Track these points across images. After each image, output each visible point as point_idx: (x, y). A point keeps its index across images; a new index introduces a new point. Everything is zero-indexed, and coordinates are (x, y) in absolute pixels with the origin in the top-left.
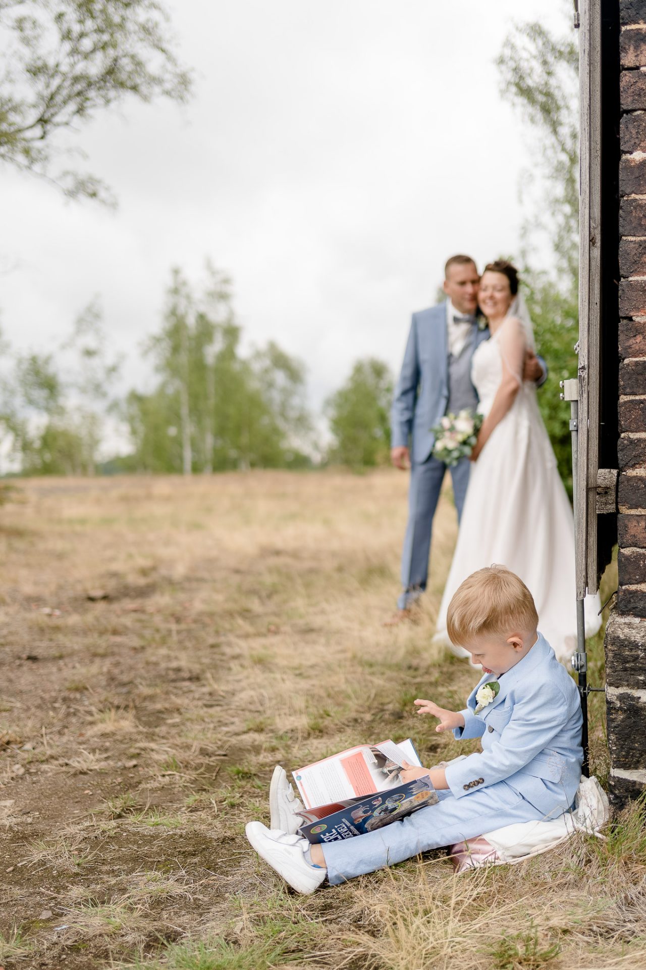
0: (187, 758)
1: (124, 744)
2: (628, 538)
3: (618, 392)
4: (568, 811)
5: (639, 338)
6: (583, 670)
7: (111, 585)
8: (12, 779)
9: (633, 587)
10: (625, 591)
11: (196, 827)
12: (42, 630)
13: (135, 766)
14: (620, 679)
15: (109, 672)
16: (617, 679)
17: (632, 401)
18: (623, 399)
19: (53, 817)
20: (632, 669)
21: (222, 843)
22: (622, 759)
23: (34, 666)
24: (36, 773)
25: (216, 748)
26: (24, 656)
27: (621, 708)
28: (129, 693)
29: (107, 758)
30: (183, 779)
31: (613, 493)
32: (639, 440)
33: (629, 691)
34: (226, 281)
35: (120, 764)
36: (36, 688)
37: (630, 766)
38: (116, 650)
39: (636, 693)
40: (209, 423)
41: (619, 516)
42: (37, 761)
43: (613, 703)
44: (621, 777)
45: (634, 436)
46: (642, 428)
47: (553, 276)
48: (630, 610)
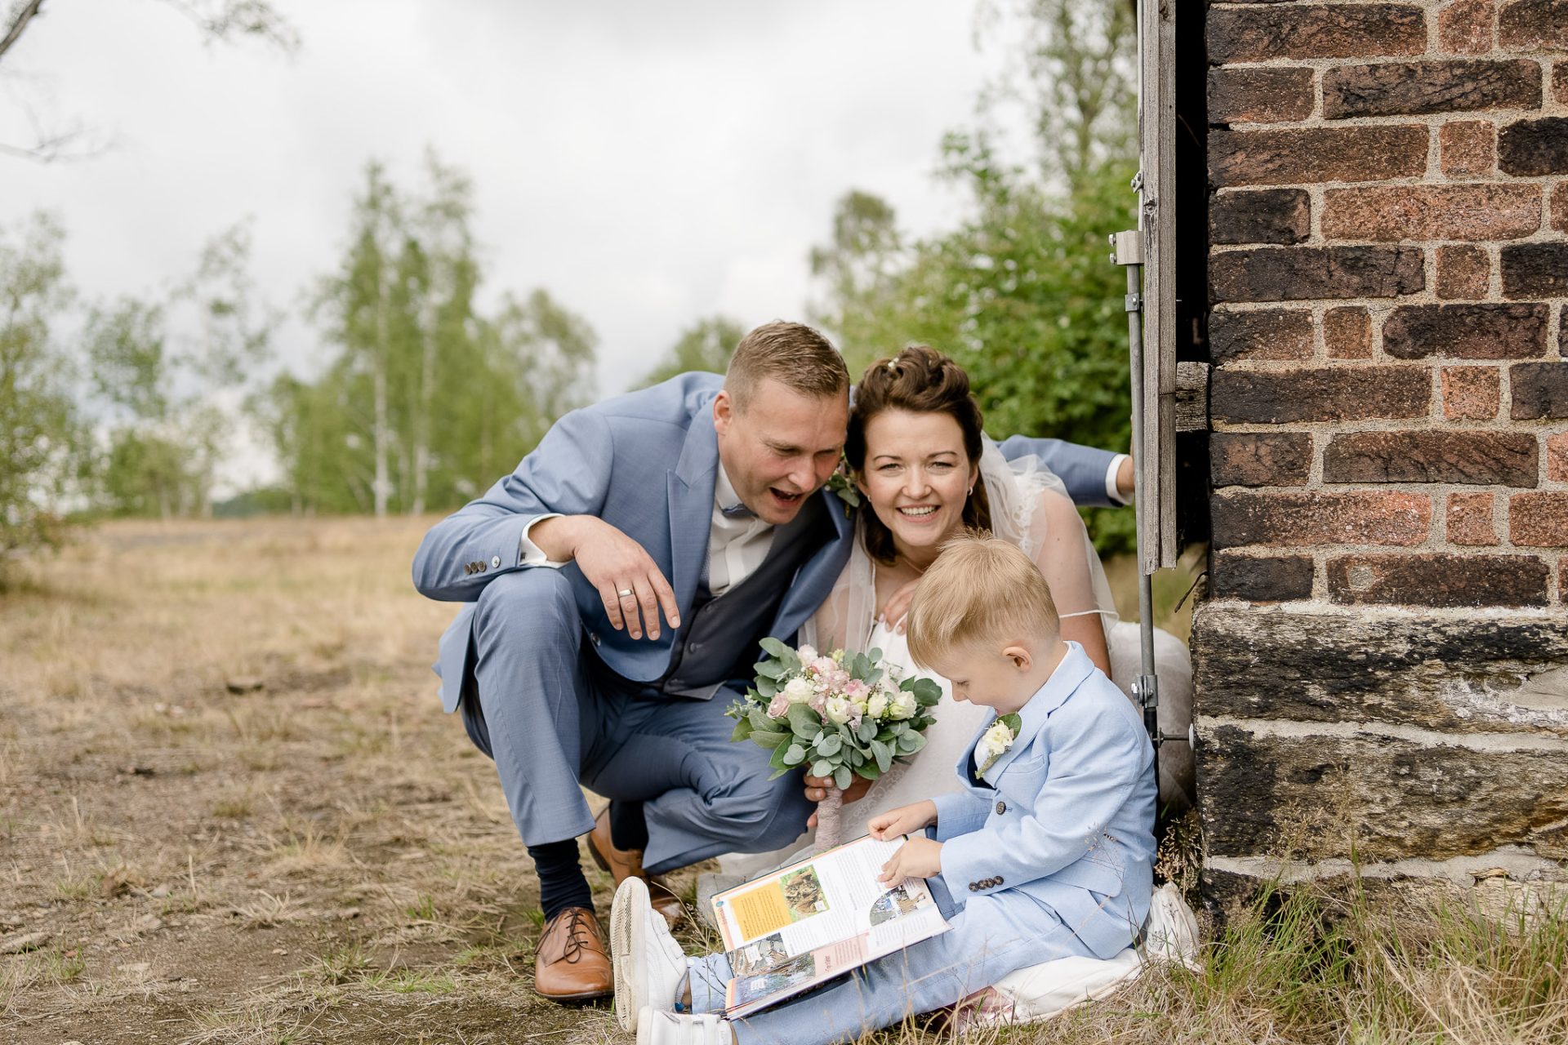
0: (448, 902)
1: (330, 887)
2: (1227, 471)
3: (1207, 239)
4: (1132, 946)
5: (1240, 157)
6: (1152, 704)
7: (269, 672)
8: (141, 934)
9: (1238, 551)
10: (1224, 557)
11: (481, 992)
12: (156, 732)
13: (356, 916)
14: (1220, 703)
15: (285, 791)
16: (1215, 703)
17: (1230, 254)
18: (1216, 250)
19: (226, 984)
20: (1238, 684)
21: (529, 1013)
22: (1224, 839)
23: (151, 783)
24: (181, 927)
25: (495, 892)
26: (131, 769)
27: (1221, 751)
28: (327, 819)
29: (306, 906)
30: (446, 931)
31: (1203, 399)
32: (1243, 314)
33: (1234, 723)
34: (460, 187)
35: (328, 913)
36: (158, 815)
37: (1238, 850)
38: (292, 761)
39: (1246, 726)
40: (422, 426)
41: (1213, 436)
42: (181, 911)
43: (1208, 742)
44: (1223, 869)
45: (1234, 308)
46: (1247, 296)
47: (1033, 173)
48: (1233, 589)
